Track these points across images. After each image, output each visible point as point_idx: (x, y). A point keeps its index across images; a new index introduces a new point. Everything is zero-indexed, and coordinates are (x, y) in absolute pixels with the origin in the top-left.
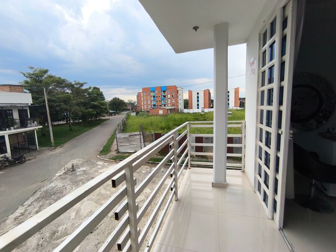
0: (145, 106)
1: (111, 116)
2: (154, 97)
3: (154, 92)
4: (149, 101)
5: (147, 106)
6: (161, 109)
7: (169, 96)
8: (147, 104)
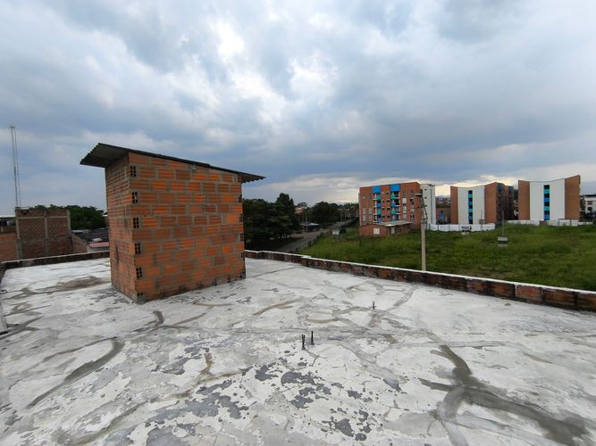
0: (364, 217)
1: (311, 231)
2: (379, 202)
3: (378, 194)
4: (370, 209)
5: (367, 218)
6: (377, 226)
7: (404, 200)
8: (368, 215)
